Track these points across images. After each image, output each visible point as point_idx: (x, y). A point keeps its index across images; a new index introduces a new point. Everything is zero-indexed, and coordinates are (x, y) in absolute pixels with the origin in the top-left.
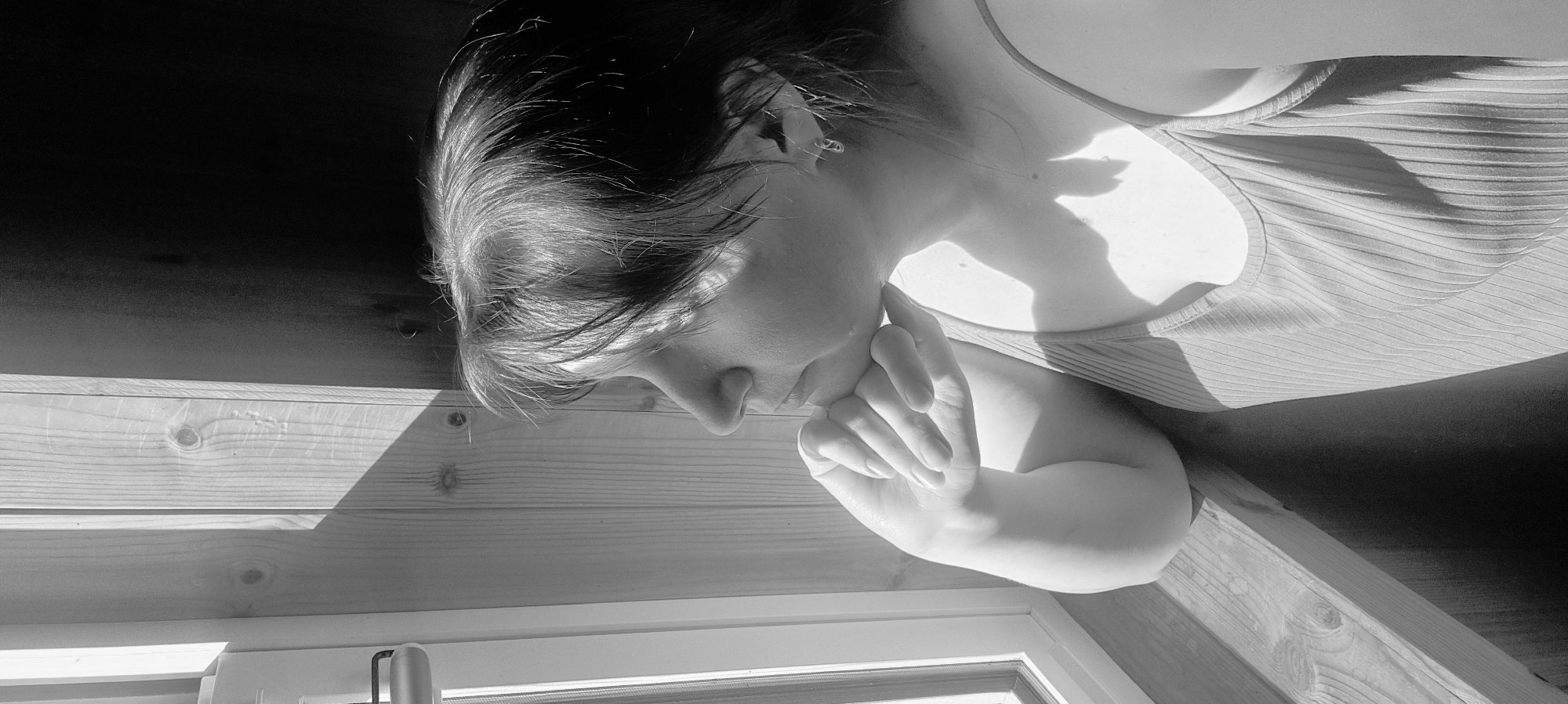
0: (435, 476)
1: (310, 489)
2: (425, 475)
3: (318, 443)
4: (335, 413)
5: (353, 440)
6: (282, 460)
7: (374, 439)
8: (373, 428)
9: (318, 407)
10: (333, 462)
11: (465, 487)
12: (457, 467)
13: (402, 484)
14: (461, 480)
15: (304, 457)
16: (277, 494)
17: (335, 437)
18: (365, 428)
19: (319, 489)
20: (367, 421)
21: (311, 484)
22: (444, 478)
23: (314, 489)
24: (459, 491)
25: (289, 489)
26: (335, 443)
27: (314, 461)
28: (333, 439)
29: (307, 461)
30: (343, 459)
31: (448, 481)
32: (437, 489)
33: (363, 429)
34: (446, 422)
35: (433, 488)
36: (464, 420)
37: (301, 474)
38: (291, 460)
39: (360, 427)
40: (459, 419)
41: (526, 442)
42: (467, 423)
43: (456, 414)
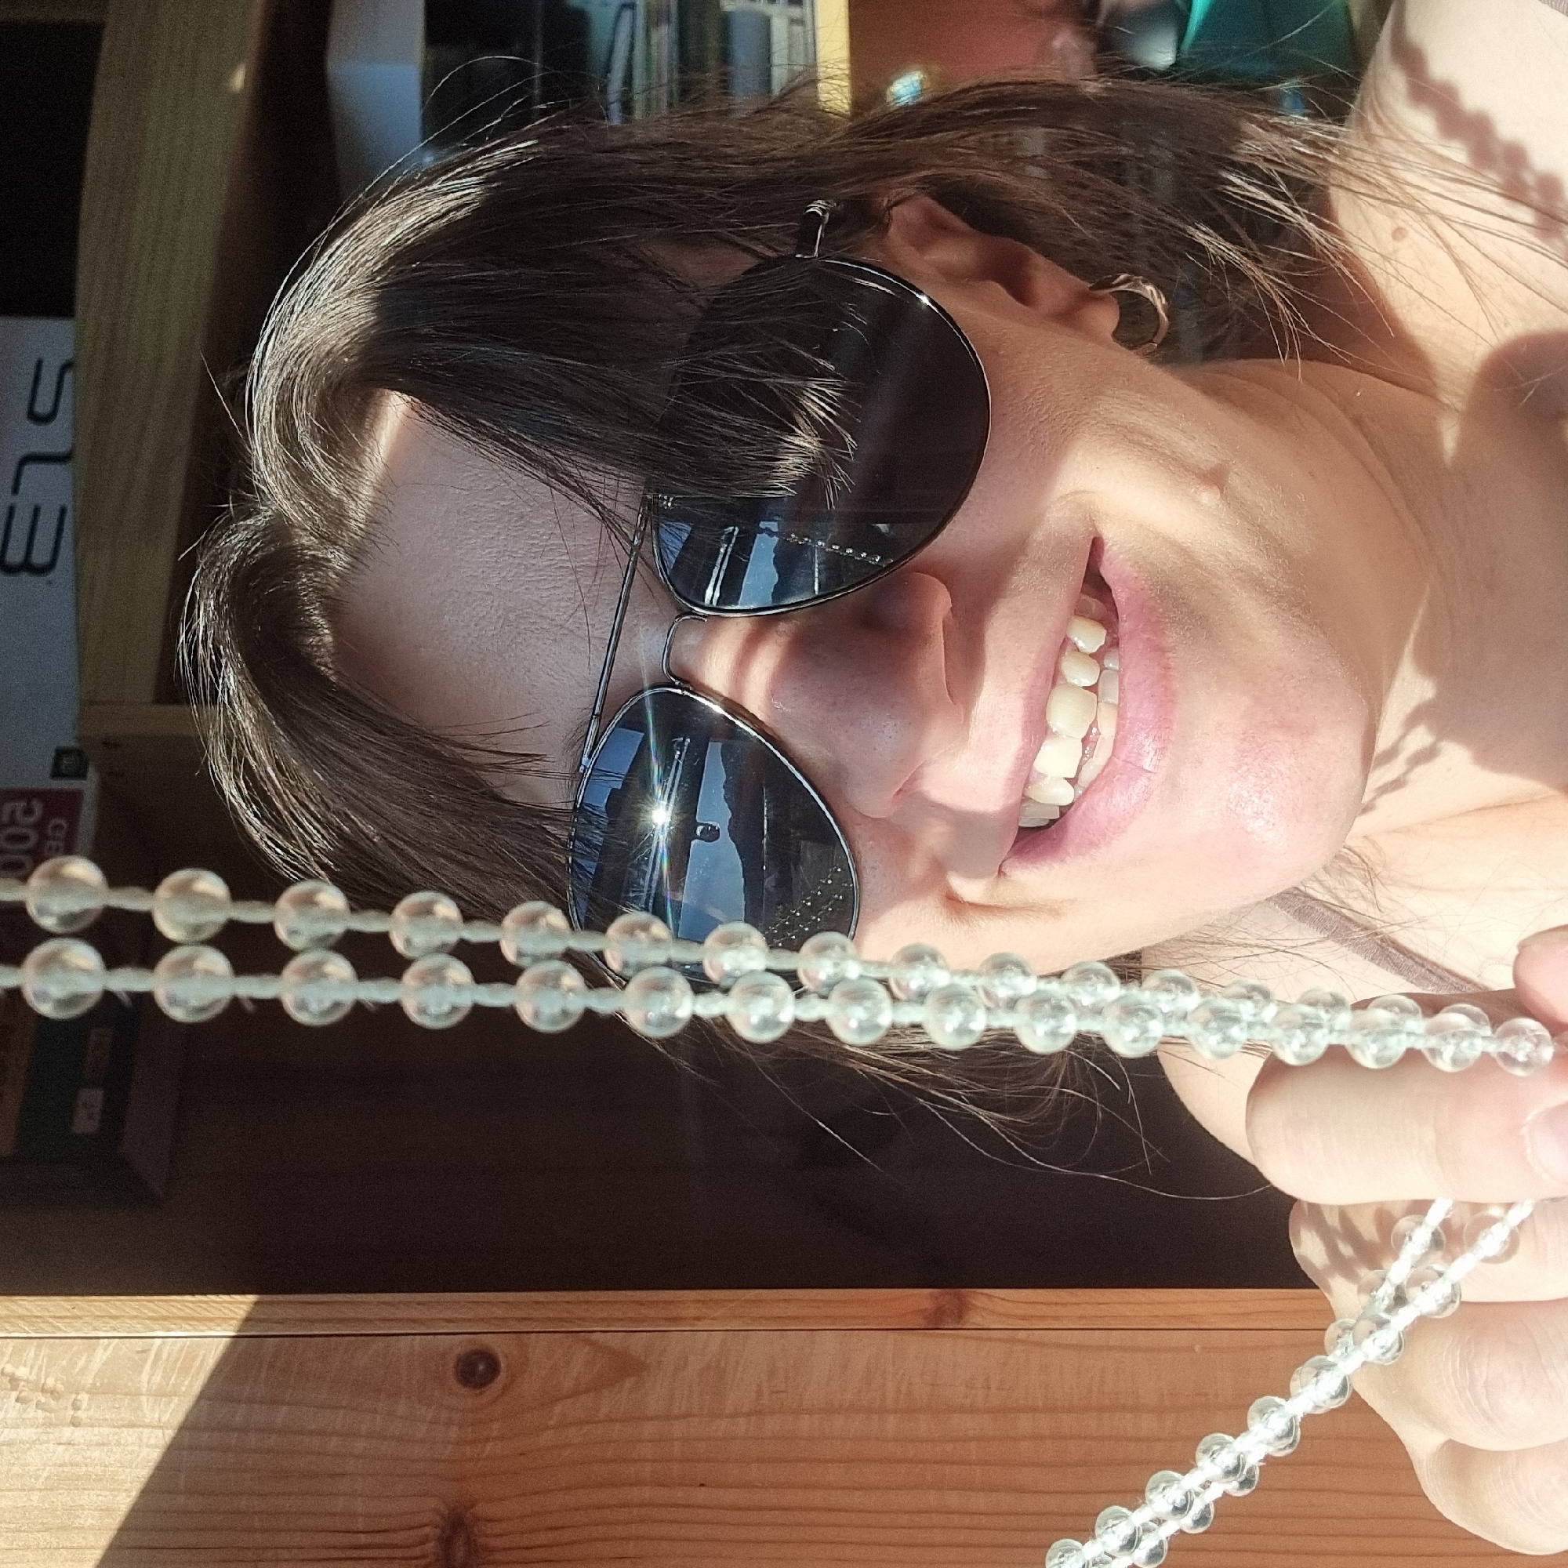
0: (424, 1541)
8: (280, 1403)
9: (160, 1347)
12: (481, 1509)
14: (493, 1550)
31: (461, 1552)
33: (256, 1407)
34: (451, 1381)
36: (494, 1368)
40: (481, 1367)
41: (649, 1429)
42: (502, 1378)
43: (476, 1352)
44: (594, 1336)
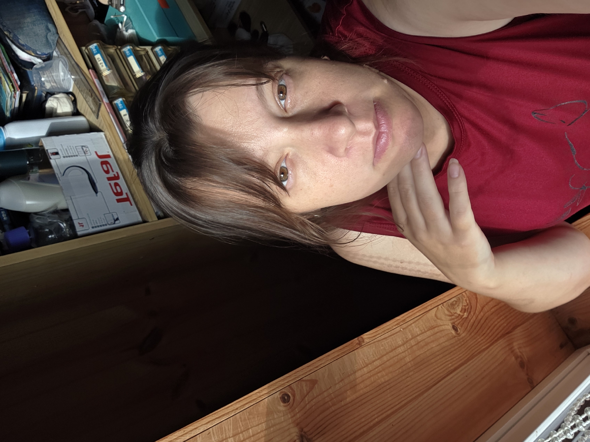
4: (224, 429)
7: (253, 436)
8: (249, 429)
9: (213, 430)
12: (305, 430)
14: (311, 439)
18: (244, 431)
20: (243, 426)
33: (244, 433)
34: (282, 404)
36: (289, 397)
39: (242, 432)
40: (286, 398)
41: (325, 394)
42: (292, 398)
43: (283, 394)
44: (304, 379)
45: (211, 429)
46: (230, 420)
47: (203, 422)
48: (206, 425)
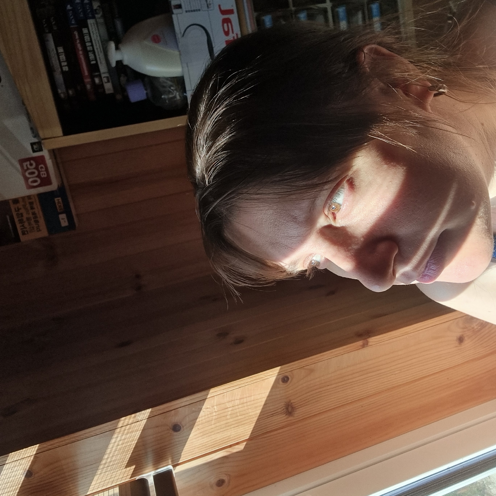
0: (283, 409)
1: (234, 433)
2: (279, 410)
3: (231, 411)
4: (234, 394)
5: (245, 404)
6: (218, 424)
7: (253, 401)
8: (252, 396)
10: (240, 417)
11: (297, 410)
12: (292, 401)
13: (271, 418)
14: (296, 407)
15: (227, 419)
16: (220, 441)
17: (237, 405)
18: (249, 397)
19: (237, 432)
20: (248, 393)
21: (233, 431)
22: (287, 409)
23: (235, 433)
24: (296, 413)
25: (225, 436)
26: (238, 408)
27: (231, 420)
28: (237, 407)
29: (228, 421)
30: (243, 415)
31: (290, 409)
32: (286, 415)
35: (285, 415)
36: (288, 378)
37: (228, 428)
38: (222, 423)
39: (246, 398)
41: (317, 380)
42: (290, 380)
43: (284, 377)
44: (305, 367)
45: (226, 393)
46: (240, 389)
47: (222, 388)
48: (222, 390)
